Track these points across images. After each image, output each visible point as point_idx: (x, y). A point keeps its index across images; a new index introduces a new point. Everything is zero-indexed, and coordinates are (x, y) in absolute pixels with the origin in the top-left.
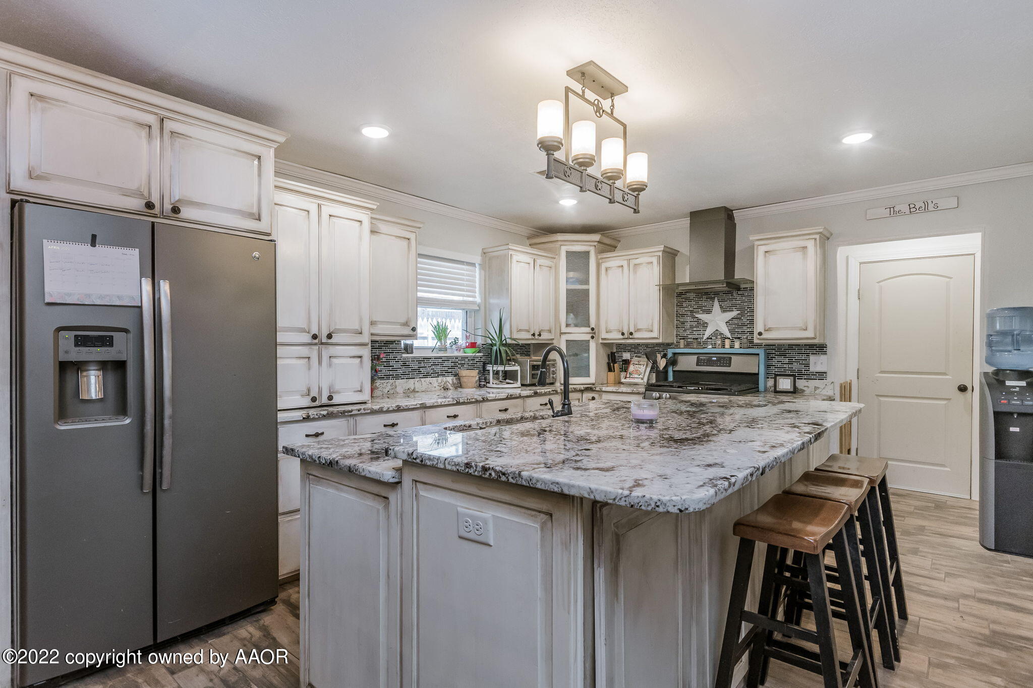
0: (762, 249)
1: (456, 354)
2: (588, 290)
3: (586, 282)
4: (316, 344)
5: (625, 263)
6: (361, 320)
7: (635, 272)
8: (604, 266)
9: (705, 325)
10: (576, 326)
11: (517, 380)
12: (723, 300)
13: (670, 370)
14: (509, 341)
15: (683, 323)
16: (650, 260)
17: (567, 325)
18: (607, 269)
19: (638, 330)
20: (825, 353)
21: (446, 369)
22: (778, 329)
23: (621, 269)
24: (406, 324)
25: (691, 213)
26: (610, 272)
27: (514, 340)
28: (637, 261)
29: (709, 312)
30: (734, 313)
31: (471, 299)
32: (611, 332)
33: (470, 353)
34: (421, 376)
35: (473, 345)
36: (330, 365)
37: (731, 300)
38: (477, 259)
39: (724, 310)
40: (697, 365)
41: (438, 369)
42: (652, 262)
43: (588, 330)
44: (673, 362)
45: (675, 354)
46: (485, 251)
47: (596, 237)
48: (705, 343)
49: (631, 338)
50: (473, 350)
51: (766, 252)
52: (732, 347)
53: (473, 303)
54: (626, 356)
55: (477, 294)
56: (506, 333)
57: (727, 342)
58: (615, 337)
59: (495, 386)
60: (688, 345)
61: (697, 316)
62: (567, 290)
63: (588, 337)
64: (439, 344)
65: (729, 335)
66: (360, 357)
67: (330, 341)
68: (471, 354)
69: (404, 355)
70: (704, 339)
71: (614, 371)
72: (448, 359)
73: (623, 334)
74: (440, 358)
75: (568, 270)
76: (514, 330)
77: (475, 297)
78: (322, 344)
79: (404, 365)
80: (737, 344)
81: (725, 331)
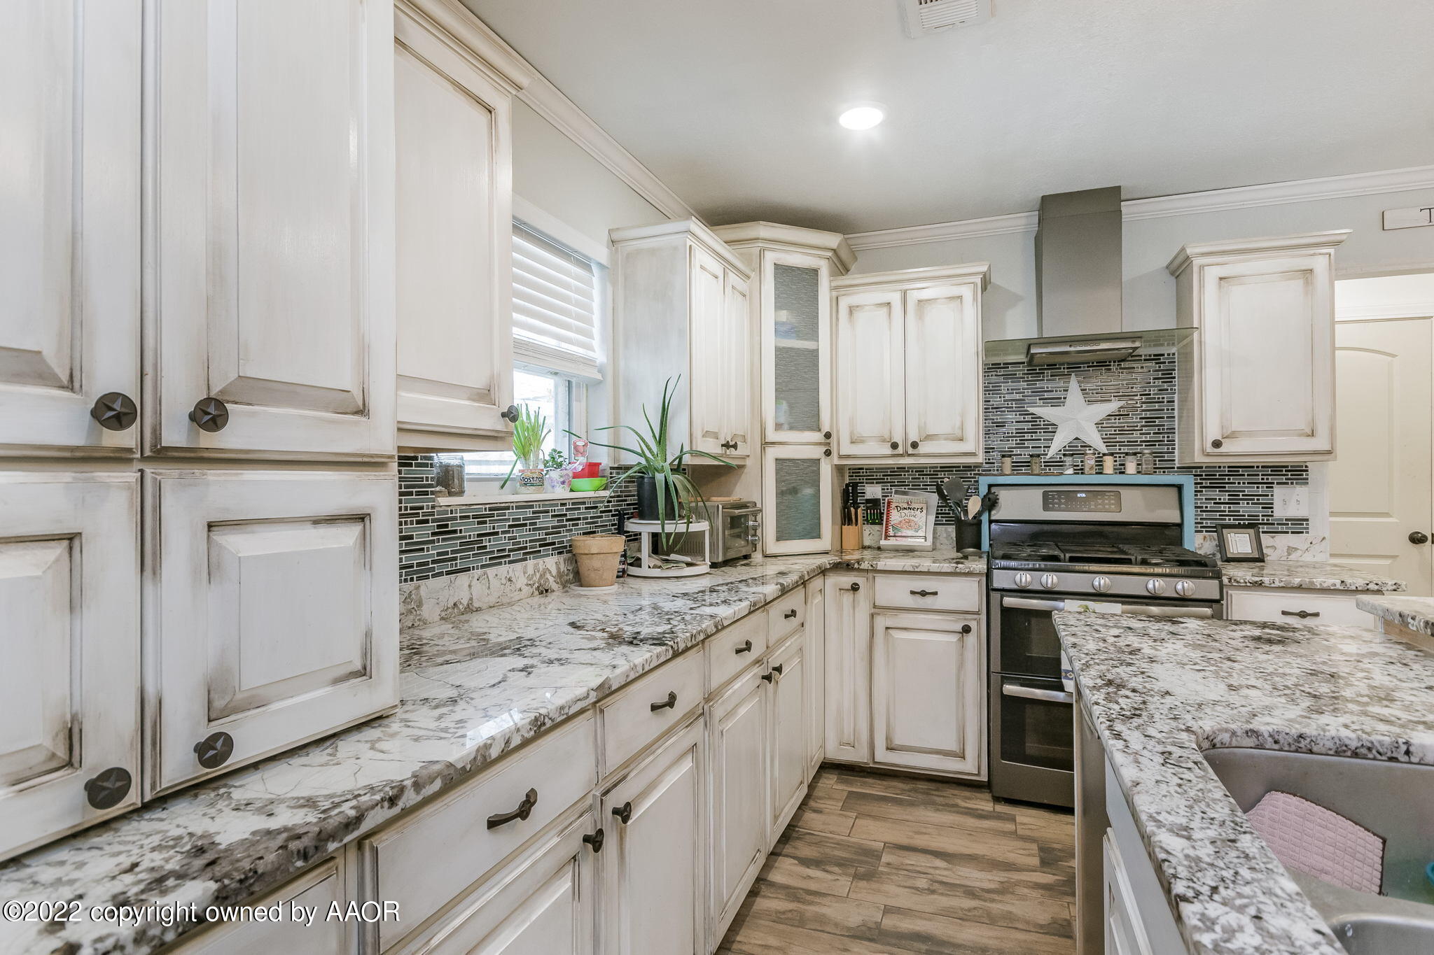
0: (1212, 274)
1: (561, 493)
2: (814, 355)
3: (813, 333)
4: (119, 458)
5: (895, 298)
6: (363, 352)
7: (920, 315)
8: (844, 303)
9: (1051, 429)
10: (791, 428)
11: (702, 553)
12: (1088, 380)
13: (985, 518)
14: (687, 460)
15: (1001, 425)
16: (956, 291)
17: (778, 426)
18: (851, 310)
19: (929, 437)
20: (1305, 482)
21: (541, 535)
22: (1250, 434)
23: (885, 310)
24: (485, 395)
25: (1044, 198)
26: (860, 316)
28: (925, 295)
29: (1058, 402)
30: (1113, 406)
31: (580, 351)
32: (862, 442)
33: (588, 489)
34: (485, 560)
35: (592, 470)
36: (211, 568)
37: (1105, 379)
38: (599, 252)
39: (1091, 398)
40: (1045, 508)
41: (523, 536)
42: (960, 297)
43: (818, 437)
44: (990, 503)
45: (990, 486)
46: (615, 236)
47: (832, 240)
48: (1060, 464)
49: (909, 455)
50: (597, 482)
51: (1221, 279)
52: (1120, 472)
53: (588, 362)
54: (873, 491)
55: (596, 343)
56: (678, 437)
57: (1109, 463)
58: (873, 452)
59: (657, 572)
60: (1020, 469)
61: (1031, 410)
62: (778, 349)
63: (817, 452)
64: (519, 466)
65: (1104, 449)
66: (361, 518)
67: (208, 440)
68: (592, 494)
69: (443, 501)
70: (1048, 457)
71: (856, 525)
72: (541, 508)
73: (895, 446)
74: (528, 505)
75: (778, 307)
76: (698, 433)
77: (590, 348)
78: (163, 455)
79: (443, 530)
80: (1131, 467)
81: (1095, 440)
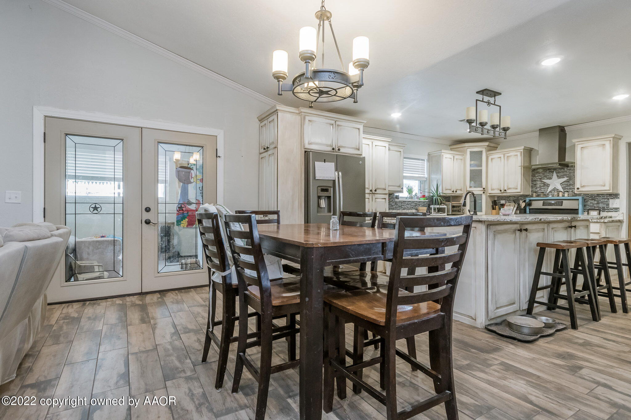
0: (579, 146)
1: (416, 200)
2: (481, 170)
3: (481, 166)
4: (371, 194)
5: (502, 156)
6: (385, 184)
7: (508, 160)
8: (490, 158)
9: (548, 185)
10: (475, 187)
11: (445, 213)
12: (559, 173)
13: (527, 208)
14: (441, 194)
15: (535, 185)
16: (516, 154)
17: (470, 187)
18: (492, 159)
19: (509, 189)
20: (618, 198)
21: (412, 206)
22: (588, 186)
23: (500, 159)
24: (399, 186)
25: (539, 129)
26: (494, 160)
27: (445, 194)
28: (509, 155)
29: (550, 178)
30: (565, 179)
31: (423, 176)
32: (494, 190)
33: (422, 200)
34: (402, 209)
35: (424, 196)
36: (375, 201)
37: (563, 172)
38: (426, 158)
39: (559, 177)
40: (543, 206)
41: (409, 206)
42: (517, 155)
43: (482, 189)
44: (529, 204)
45: (530, 200)
46: (429, 154)
47: (487, 144)
48: (548, 194)
49: (505, 193)
50: (424, 198)
51: (582, 148)
52: (563, 196)
53: (424, 177)
54: (503, 202)
55: (426, 173)
56: (440, 190)
57: (561, 194)
58: (496, 192)
59: (435, 214)
60: (538, 196)
61: (543, 181)
62: (470, 170)
63: (482, 193)
64: (409, 195)
65: (562, 190)
66: (385, 199)
67: (375, 192)
68: (423, 200)
69: (396, 200)
70: (547, 192)
71: (496, 210)
72: (413, 202)
73: (501, 191)
74: (410, 201)
75: (471, 160)
76: (444, 190)
77: (424, 175)
78: (373, 193)
79: (396, 204)
80: (566, 195)
81: (560, 188)
